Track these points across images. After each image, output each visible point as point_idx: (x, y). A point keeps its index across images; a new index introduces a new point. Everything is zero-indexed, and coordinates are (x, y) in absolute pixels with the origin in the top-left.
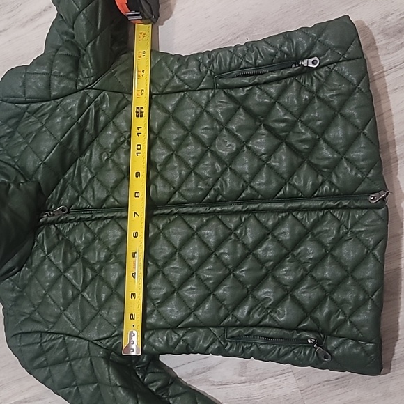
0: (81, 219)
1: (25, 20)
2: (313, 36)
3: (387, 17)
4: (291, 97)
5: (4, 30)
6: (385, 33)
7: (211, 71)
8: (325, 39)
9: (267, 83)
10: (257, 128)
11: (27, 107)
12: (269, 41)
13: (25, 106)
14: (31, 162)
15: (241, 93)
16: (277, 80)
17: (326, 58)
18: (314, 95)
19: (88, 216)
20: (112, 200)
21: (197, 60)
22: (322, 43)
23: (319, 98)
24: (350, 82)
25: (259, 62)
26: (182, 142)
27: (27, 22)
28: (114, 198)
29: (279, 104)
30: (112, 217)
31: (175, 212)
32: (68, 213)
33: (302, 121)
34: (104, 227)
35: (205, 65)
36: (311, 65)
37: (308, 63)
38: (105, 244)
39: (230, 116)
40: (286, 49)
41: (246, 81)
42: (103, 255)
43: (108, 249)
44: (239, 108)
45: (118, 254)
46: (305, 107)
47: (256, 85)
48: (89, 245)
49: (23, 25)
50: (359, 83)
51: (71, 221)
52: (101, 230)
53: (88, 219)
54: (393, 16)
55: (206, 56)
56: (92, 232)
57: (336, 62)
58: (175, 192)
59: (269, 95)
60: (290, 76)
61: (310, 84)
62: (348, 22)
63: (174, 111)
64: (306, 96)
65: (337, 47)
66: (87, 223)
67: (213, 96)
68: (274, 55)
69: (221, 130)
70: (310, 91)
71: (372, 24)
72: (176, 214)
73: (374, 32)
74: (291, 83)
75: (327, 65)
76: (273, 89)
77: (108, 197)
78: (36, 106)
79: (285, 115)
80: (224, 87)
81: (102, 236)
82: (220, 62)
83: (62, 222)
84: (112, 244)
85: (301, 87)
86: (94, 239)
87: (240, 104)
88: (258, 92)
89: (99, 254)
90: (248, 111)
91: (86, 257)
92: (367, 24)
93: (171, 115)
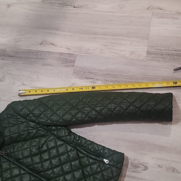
0: (9, 160)
1: (34, 87)
2: (111, 154)
3: (135, 160)
4: (95, 166)
5: (26, 85)
6: (131, 164)
7: (77, 142)
8: (114, 157)
9: (91, 158)
10: (79, 169)
11: (17, 116)
12: (98, 146)
14: (7, 133)
15: (81, 155)
16: (94, 159)
17: (111, 163)
18: (102, 171)
19: (12, 161)
20: (22, 160)
21: (74, 136)
22: (112, 158)
23: (102, 173)
24: (113, 175)
25: (92, 150)
26: (54, 157)
28: (23, 160)
29: (90, 167)
30: (19, 166)
31: (39, 177)
32: (7, 155)
33: (93, 177)
34: (15, 167)
35: (76, 139)
36: (106, 162)
38: (11, 173)
39: (74, 159)
40: (101, 151)
41: (85, 153)
43: (11, 176)
44: (78, 159)
45: (13, 179)
46: (97, 173)
47: (87, 156)
48: (6, 170)
50: (115, 177)
51: (6, 159)
52: (13, 168)
53: (11, 162)
54: (137, 161)
55: (78, 137)
56: (10, 167)
57: (113, 166)
58: (43, 172)
59: (89, 162)
60: (98, 160)
61: (102, 167)
62: (123, 156)
63: (58, 146)
64: (99, 170)
65: (116, 162)
66: (11, 163)
67: (73, 150)
68: (97, 151)
69: (69, 162)
70: (101, 169)
71: (130, 159)
72: (39, 178)
73: (129, 162)
74: (97, 163)
75: (110, 165)
76: (91, 161)
77: (22, 159)
78: (19, 117)
79: (90, 171)
80: (77, 150)
81: (12, 170)
82: (81, 142)
83: (3, 157)
84: (14, 175)
85: (99, 166)
86: (9, 169)
87: (79, 158)
88: (86, 158)
89: (8, 175)
90: (80, 161)
91: (3, 173)
93: (56, 147)
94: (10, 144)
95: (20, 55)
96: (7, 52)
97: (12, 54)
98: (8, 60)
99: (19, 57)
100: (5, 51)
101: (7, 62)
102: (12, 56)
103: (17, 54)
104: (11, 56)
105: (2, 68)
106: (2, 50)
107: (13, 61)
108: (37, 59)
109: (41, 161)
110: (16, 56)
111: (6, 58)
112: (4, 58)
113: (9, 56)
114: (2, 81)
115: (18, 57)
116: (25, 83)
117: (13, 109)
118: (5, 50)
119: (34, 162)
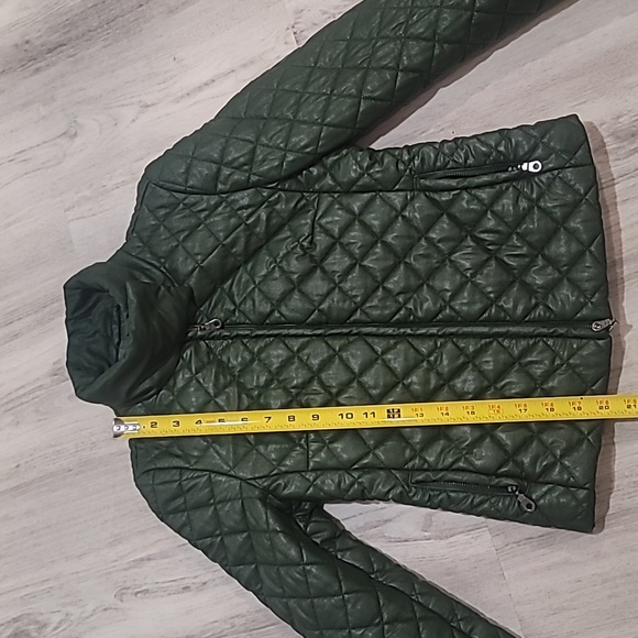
0: (237, 335)
1: (180, 94)
2: (535, 137)
3: (619, 117)
4: (506, 202)
5: (153, 105)
6: (615, 135)
7: (411, 170)
8: (549, 141)
9: (479, 187)
10: (463, 239)
11: (185, 199)
12: (483, 138)
13: (184, 196)
14: (184, 265)
15: (445, 197)
16: (491, 184)
17: (550, 163)
18: (534, 203)
19: (247, 332)
20: (277, 314)
21: (394, 156)
22: (546, 146)
23: (539, 207)
24: (577, 192)
25: (471, 161)
26: (367, 250)
27: (182, 97)
28: (279, 312)
29: (492, 212)
30: (276, 336)
31: (355, 331)
32: (222, 328)
33: (518, 234)
34: (266, 346)
35: (403, 162)
36: (531, 169)
37: (529, 167)
38: (266, 367)
39: (431, 223)
40: (502, 149)
41: (453, 183)
42: (263, 379)
43: (270, 372)
44: (442, 215)
45: (281, 378)
46: (522, 217)
47: (465, 188)
48: (246, 367)
49: (177, 101)
50: (586, 194)
51: (225, 338)
52: (261, 350)
53: (245, 336)
54: (626, 117)
55: (405, 152)
56: (251, 352)
57: (563, 168)
58: (356, 310)
59: (480, 201)
60: (506, 180)
61: (529, 192)
62: (576, 123)
63: (360, 214)
64: (523, 204)
65: (563, 151)
66: (245, 341)
67: (412, 198)
68: (488, 155)
69: (420, 239)
70: (529, 199)
71: (602, 125)
72: (355, 334)
73: (604, 134)
74: (507, 188)
75: (550, 170)
76: (484, 194)
77: (272, 312)
78: (192, 199)
79: (499, 225)
80: (426, 189)
81: (263, 355)
82: (423, 159)
83: (213, 338)
84: (275, 366)
85: (519, 194)
86: (252, 361)
87: (443, 209)
88: (466, 196)
89: (258, 378)
90: (452, 217)
91: (242, 381)
92: (596, 123)
93: (356, 218)
94: (214, 292)
95: (80, 29)
96: (38, 43)
97: (56, 38)
98: (54, 64)
99: (83, 35)
100: (27, 42)
101: (53, 71)
102: (61, 46)
103: (69, 31)
104: (55, 48)
105: (53, 99)
106: (16, 46)
107: (70, 57)
108: (141, 5)
109: (332, 285)
110: (70, 40)
111: (43, 64)
112: (39, 65)
113: (50, 51)
114: (75, 135)
115: (78, 38)
116: (148, 99)
117: (161, 187)
118: (27, 38)
119: (316, 298)
